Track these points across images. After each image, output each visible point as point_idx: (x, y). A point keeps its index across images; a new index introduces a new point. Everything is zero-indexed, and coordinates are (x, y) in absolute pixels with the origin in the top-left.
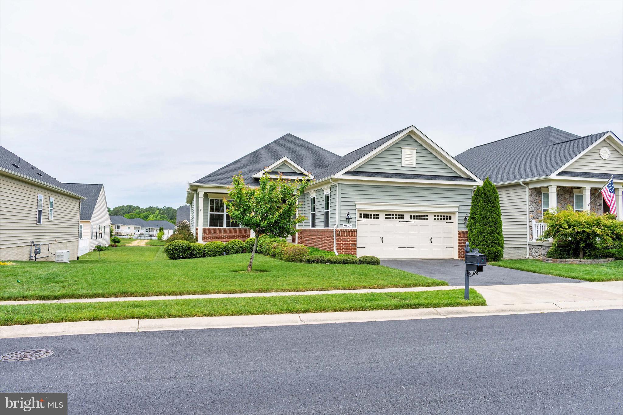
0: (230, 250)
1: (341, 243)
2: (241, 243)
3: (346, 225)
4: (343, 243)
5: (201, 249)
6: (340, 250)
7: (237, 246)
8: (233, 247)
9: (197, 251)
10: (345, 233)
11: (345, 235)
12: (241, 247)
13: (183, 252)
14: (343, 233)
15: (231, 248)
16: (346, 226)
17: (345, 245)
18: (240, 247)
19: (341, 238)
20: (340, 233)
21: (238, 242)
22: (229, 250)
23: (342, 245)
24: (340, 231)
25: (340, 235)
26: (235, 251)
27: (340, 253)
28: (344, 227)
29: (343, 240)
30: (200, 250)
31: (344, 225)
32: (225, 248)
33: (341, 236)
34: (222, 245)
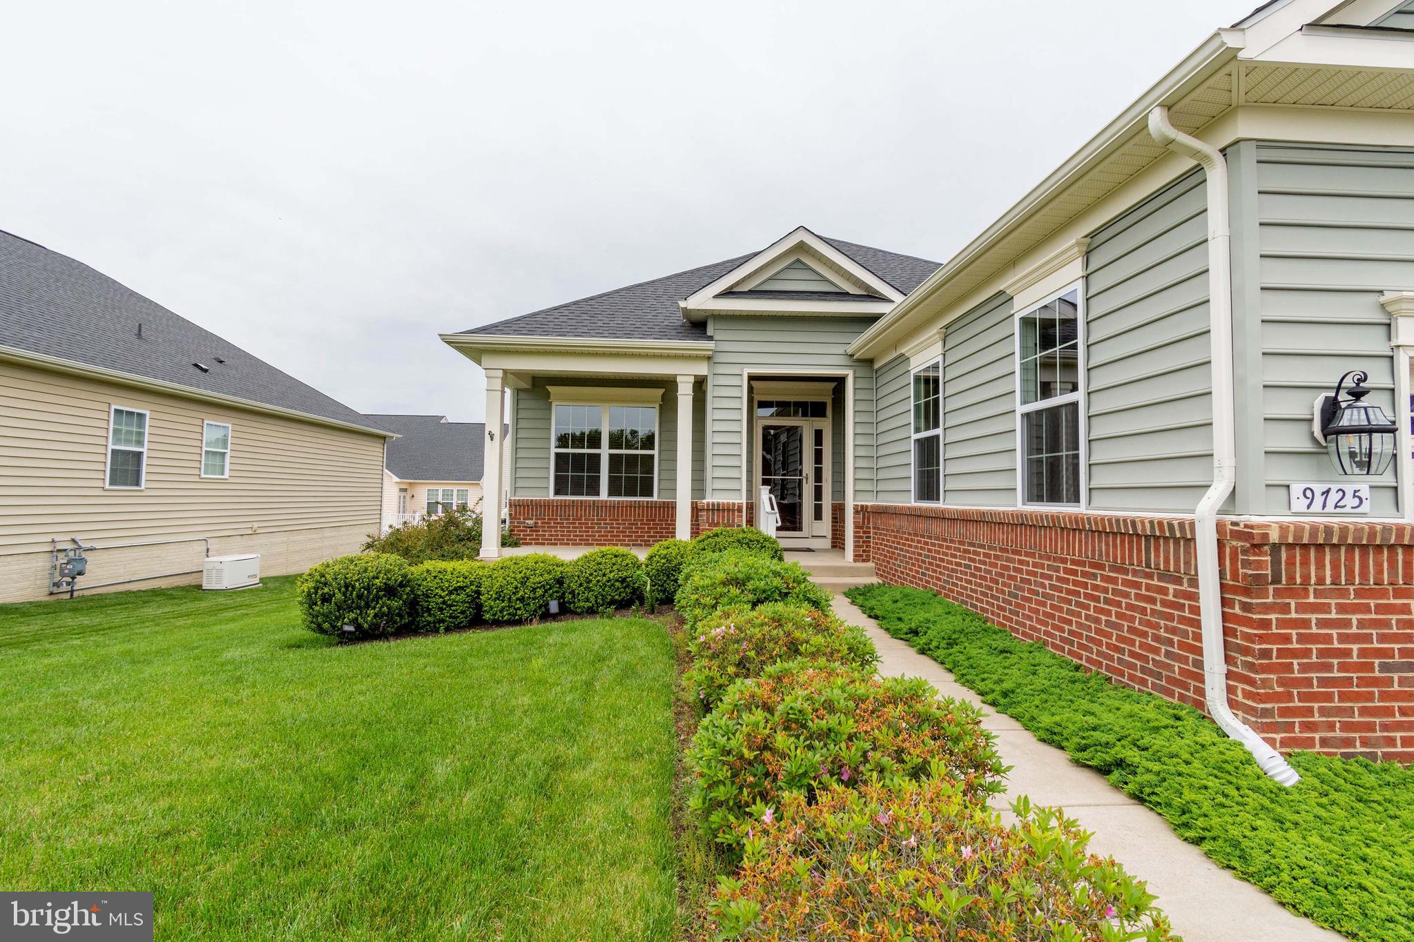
0: (579, 594)
1: (1294, 654)
2: (624, 563)
3: (1318, 488)
4: (1307, 653)
5: (460, 588)
6: (1284, 712)
7: (604, 575)
8: (591, 581)
9: (441, 597)
10: (1320, 565)
11: (1321, 581)
12: (623, 580)
13: (359, 607)
14: (1305, 563)
15: (581, 585)
16: (1319, 500)
17: (1329, 667)
18: (617, 581)
19: (1286, 608)
20: (1276, 563)
21: (614, 560)
22: (572, 592)
23: (1304, 668)
24: (1276, 548)
25: (1276, 580)
26: (596, 597)
27: (1284, 743)
28: (1299, 504)
29: (1306, 623)
30: (456, 589)
31: (1297, 489)
32: (560, 582)
33: (1290, 592)
34: (549, 572)
